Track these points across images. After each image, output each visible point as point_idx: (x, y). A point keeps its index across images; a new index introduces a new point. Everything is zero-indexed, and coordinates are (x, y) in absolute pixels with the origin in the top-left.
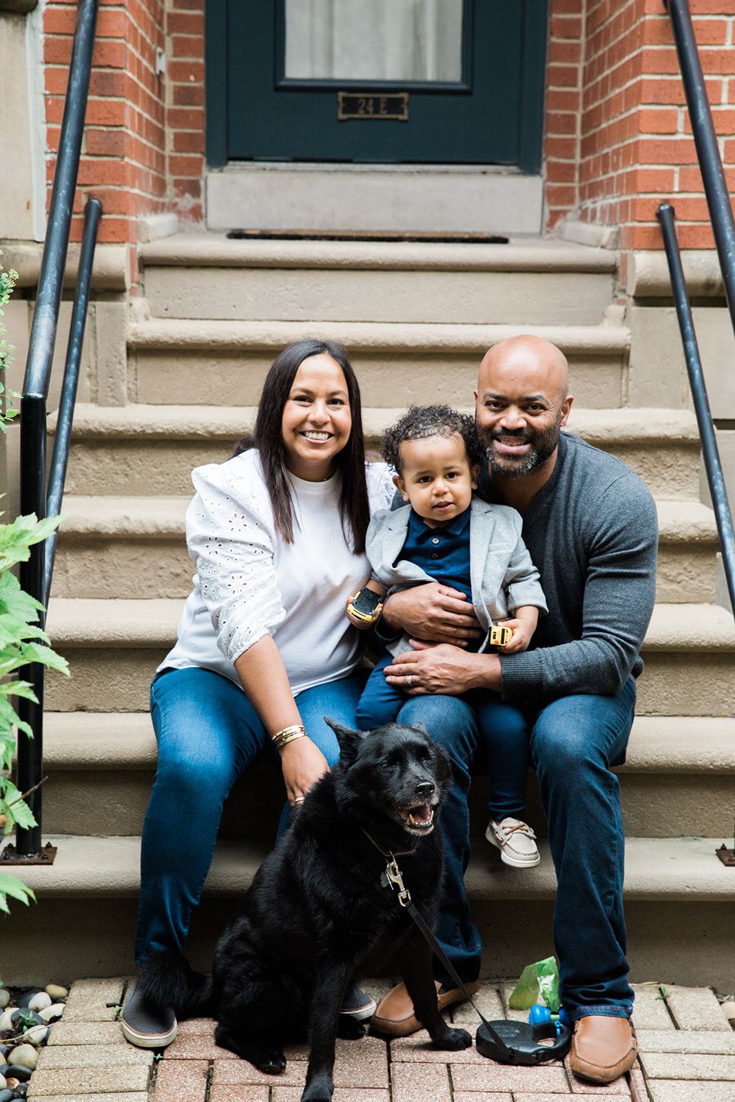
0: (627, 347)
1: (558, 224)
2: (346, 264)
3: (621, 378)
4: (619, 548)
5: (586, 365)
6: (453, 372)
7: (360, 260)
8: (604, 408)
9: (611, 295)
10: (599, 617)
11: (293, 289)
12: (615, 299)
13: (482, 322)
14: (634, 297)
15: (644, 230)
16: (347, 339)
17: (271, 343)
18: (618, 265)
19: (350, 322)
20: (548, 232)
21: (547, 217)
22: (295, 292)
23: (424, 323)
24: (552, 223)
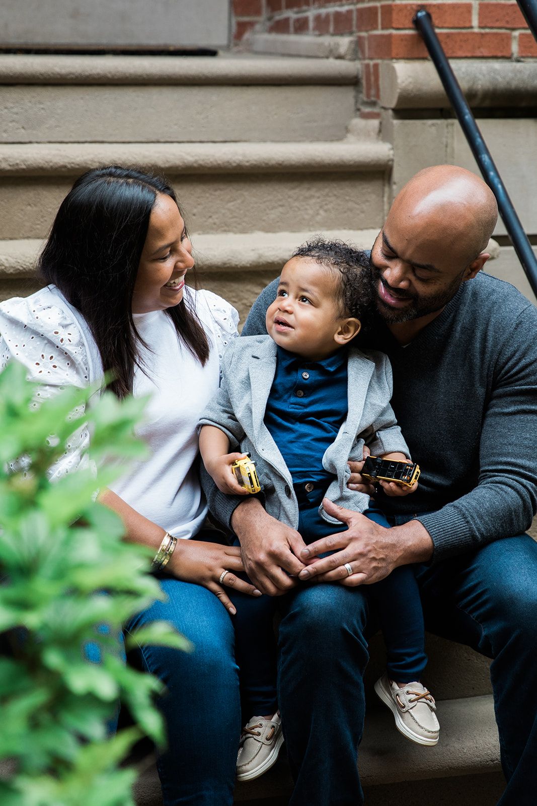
0: (390, 163)
1: (247, 36)
3: (383, 196)
5: (347, 183)
6: (208, 195)
8: (367, 229)
9: (353, 108)
11: (12, 108)
12: (358, 113)
13: (221, 139)
14: (394, 110)
15: (402, 38)
16: (93, 161)
17: (8, 168)
18: (360, 76)
19: (79, 142)
20: (236, 45)
21: (234, 28)
22: (15, 110)
23: (158, 142)
24: (239, 35)
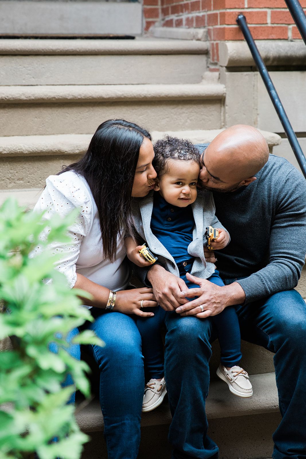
0: (224, 95)
1: (151, 28)
2: (58, 52)
3: (221, 112)
4: (293, 209)
5: (202, 105)
6: (129, 112)
7: (66, 49)
8: (212, 129)
9: (205, 66)
10: (285, 251)
11: (28, 67)
12: (208, 69)
13: (136, 83)
14: (226, 67)
15: (230, 29)
16: (69, 95)
17: (25, 98)
18: (209, 49)
19: (62, 85)
20: (146, 33)
21: (145, 25)
22: (29, 68)
23: (104, 85)
24: (147, 28)
